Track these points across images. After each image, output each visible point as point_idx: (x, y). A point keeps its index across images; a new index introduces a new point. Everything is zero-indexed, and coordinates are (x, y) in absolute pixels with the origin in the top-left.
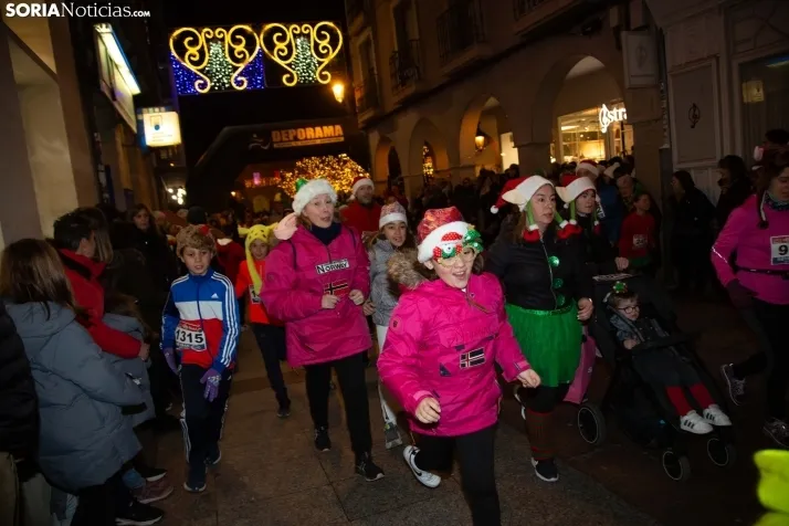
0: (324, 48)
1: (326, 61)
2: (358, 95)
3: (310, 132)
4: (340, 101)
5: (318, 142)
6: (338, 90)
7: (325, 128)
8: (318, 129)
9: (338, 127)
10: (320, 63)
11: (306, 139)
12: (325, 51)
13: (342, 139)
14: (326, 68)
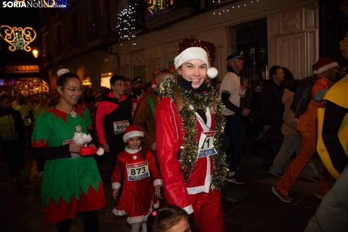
0: (28, 37)
1: (28, 43)
2: (44, 55)
3: (24, 68)
4: (36, 57)
5: (28, 72)
6: (35, 53)
7: (31, 66)
8: (27, 67)
9: (37, 67)
10: (26, 43)
11: (22, 70)
12: (28, 39)
13: (38, 71)
14: (28, 45)
